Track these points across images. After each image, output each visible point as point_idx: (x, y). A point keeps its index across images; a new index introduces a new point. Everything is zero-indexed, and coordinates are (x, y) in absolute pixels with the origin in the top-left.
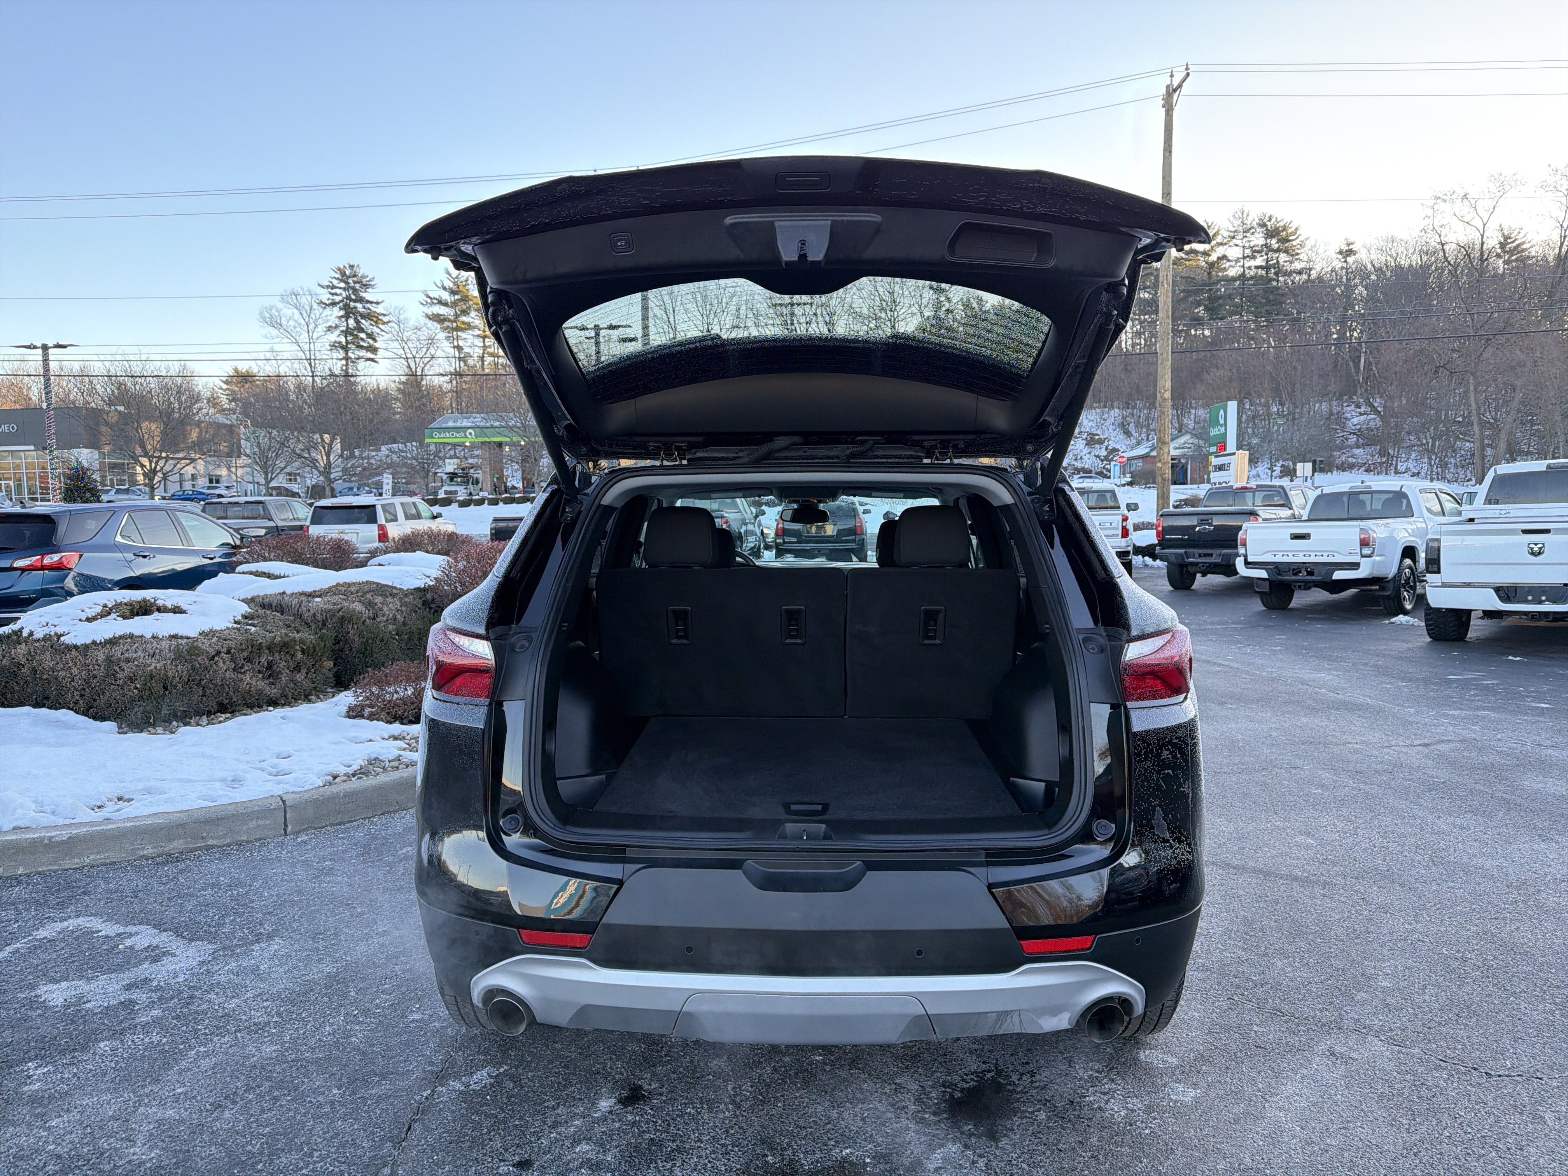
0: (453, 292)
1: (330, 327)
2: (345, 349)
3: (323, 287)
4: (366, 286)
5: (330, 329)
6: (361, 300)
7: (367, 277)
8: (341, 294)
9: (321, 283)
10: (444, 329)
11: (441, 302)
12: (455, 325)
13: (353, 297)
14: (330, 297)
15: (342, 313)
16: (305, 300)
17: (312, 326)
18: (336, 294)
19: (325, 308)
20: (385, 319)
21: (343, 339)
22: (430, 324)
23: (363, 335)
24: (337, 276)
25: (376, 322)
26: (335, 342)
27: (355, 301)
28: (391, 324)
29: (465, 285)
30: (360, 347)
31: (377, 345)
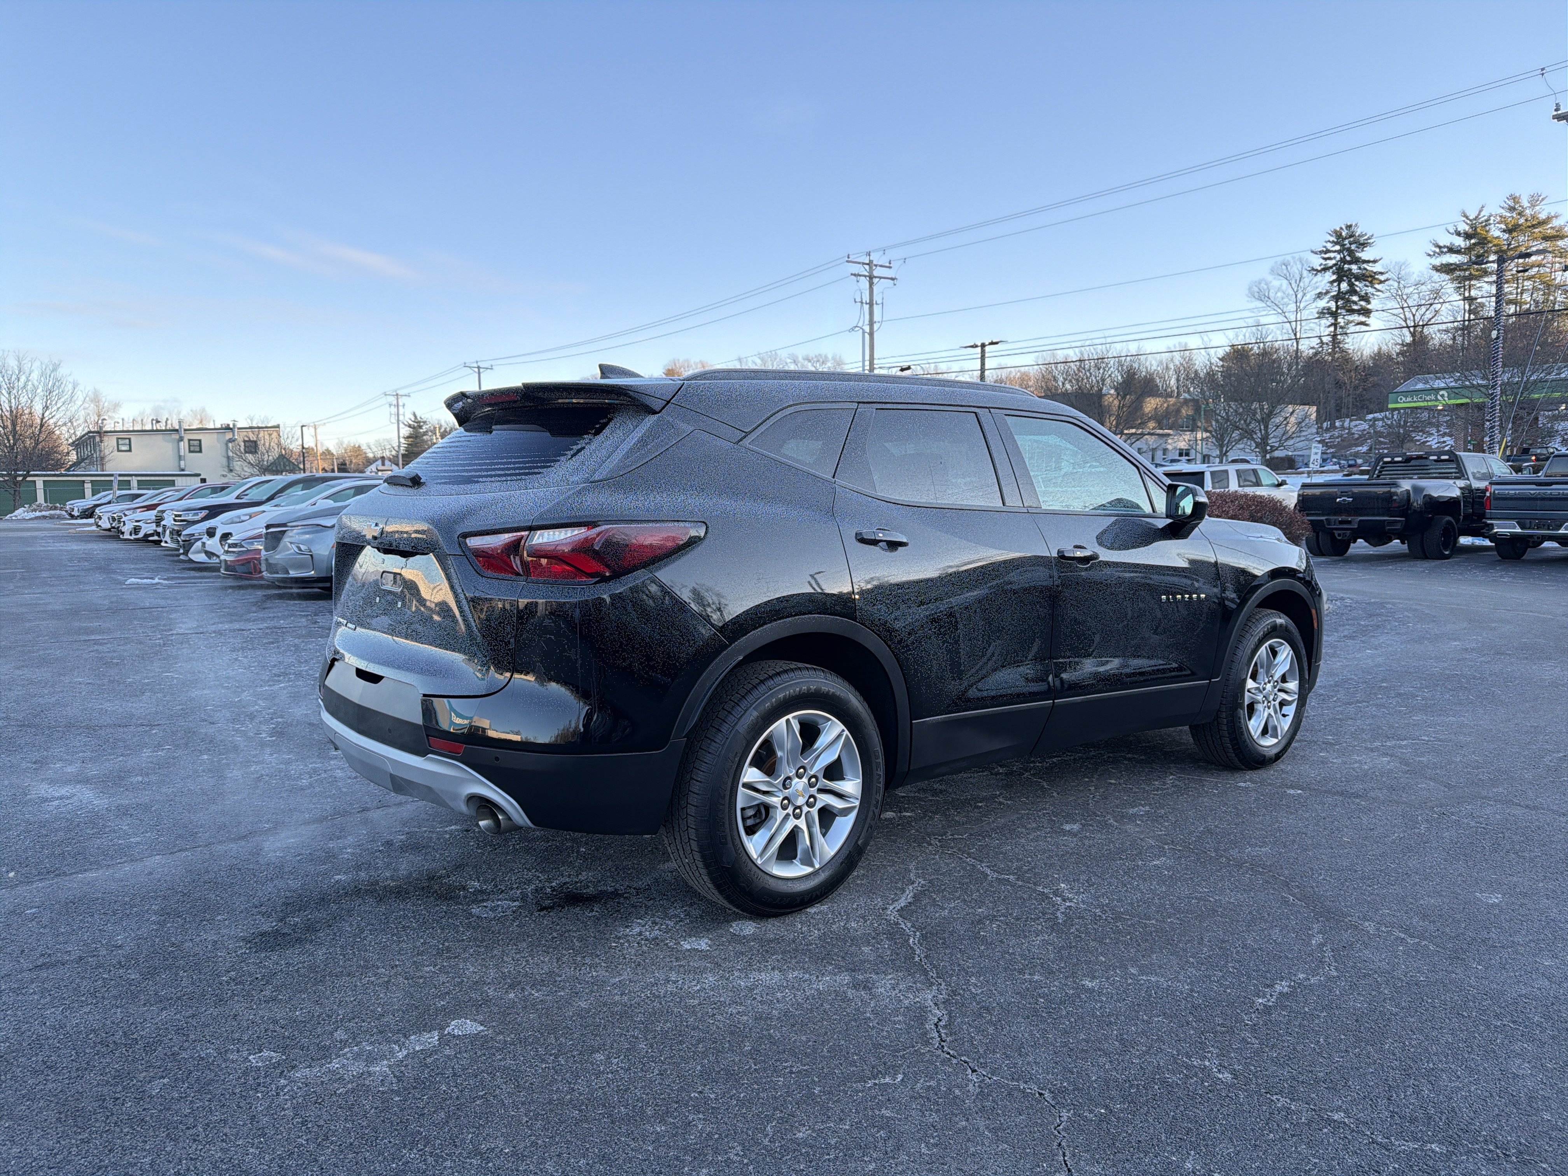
0: (1468, 236)
1: (1320, 293)
2: (1334, 315)
3: (1316, 253)
4: (1363, 245)
5: (1320, 296)
6: (1356, 261)
7: (1366, 234)
8: (1335, 258)
9: (1313, 249)
10: (1453, 280)
11: (1452, 250)
12: (1467, 273)
13: (1348, 258)
14: (1324, 262)
15: (1334, 277)
16: (1295, 269)
17: (1299, 296)
18: (1330, 259)
19: (1316, 275)
20: (1382, 278)
21: (1333, 305)
22: (1436, 276)
23: (1355, 298)
24: (1332, 239)
25: (1371, 282)
26: (1324, 309)
27: (1350, 263)
28: (1390, 282)
29: (1486, 225)
30: (1352, 311)
31: (1369, 307)
